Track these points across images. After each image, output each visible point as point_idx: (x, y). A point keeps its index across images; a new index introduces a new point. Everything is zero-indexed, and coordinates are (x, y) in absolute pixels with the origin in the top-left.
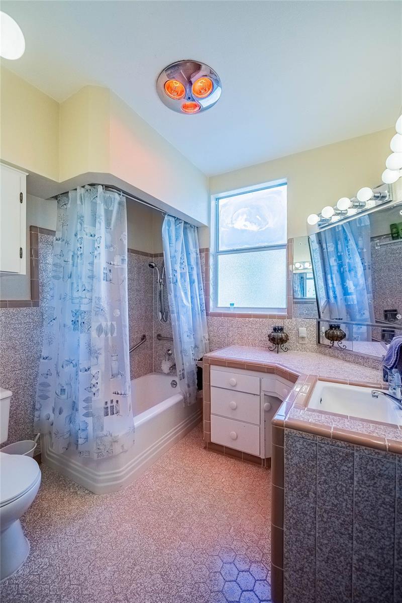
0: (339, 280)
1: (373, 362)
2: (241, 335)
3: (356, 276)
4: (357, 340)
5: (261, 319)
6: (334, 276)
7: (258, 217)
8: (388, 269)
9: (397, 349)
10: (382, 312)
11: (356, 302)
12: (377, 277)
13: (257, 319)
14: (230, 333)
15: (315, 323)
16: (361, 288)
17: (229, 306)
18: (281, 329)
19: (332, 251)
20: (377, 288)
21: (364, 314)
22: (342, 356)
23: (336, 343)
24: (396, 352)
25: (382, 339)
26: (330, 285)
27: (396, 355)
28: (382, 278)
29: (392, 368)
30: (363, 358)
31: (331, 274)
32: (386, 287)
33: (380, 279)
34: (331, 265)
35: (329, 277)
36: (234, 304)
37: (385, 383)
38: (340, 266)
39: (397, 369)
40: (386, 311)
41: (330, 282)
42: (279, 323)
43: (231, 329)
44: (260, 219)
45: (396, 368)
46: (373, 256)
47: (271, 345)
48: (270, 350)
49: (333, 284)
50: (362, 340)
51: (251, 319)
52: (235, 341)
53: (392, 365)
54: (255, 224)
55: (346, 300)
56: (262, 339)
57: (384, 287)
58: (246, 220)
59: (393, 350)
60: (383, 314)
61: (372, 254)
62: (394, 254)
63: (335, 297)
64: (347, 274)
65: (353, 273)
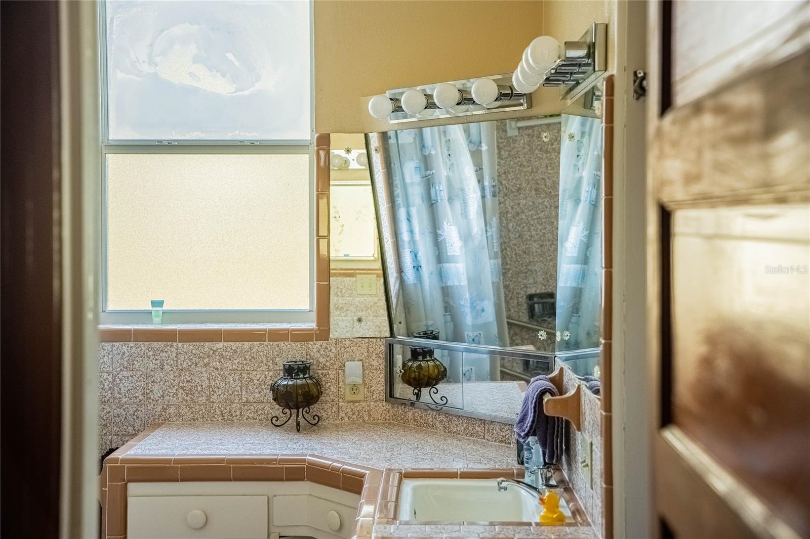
0: (426, 223)
1: (501, 429)
2: (190, 392)
3: (465, 214)
4: (469, 380)
5: (247, 345)
6: (414, 211)
7: (230, 56)
8: (536, 190)
9: (533, 401)
10: (523, 300)
11: (464, 282)
12: (512, 208)
13: (234, 345)
14: (156, 387)
15: (383, 348)
16: (476, 243)
17: (149, 307)
18: (304, 369)
19: (410, 144)
20: (512, 236)
21: (483, 311)
22: (441, 422)
23: (425, 391)
24: (533, 405)
25: (524, 370)
26: (405, 236)
27: (533, 410)
28: (523, 212)
29: (527, 435)
30: (483, 422)
31: (408, 206)
32: (531, 236)
33: (518, 214)
34: (408, 180)
35: (402, 214)
36: (163, 302)
37: (520, 466)
38: (429, 183)
39: (536, 438)
40: (531, 297)
41: (404, 226)
42: (294, 352)
43: (159, 375)
44: (237, 63)
45: (534, 434)
46: (503, 152)
47: (277, 410)
48: (275, 424)
49: (411, 232)
50: (480, 378)
51: (220, 345)
52: (172, 410)
53: (527, 430)
54: (223, 76)
55: (441, 275)
56: (251, 399)
57: (527, 235)
58: (196, 60)
59: (530, 403)
60: (525, 306)
61: (499, 148)
62: (547, 152)
63: (417, 268)
64: (444, 208)
65: (458, 204)
